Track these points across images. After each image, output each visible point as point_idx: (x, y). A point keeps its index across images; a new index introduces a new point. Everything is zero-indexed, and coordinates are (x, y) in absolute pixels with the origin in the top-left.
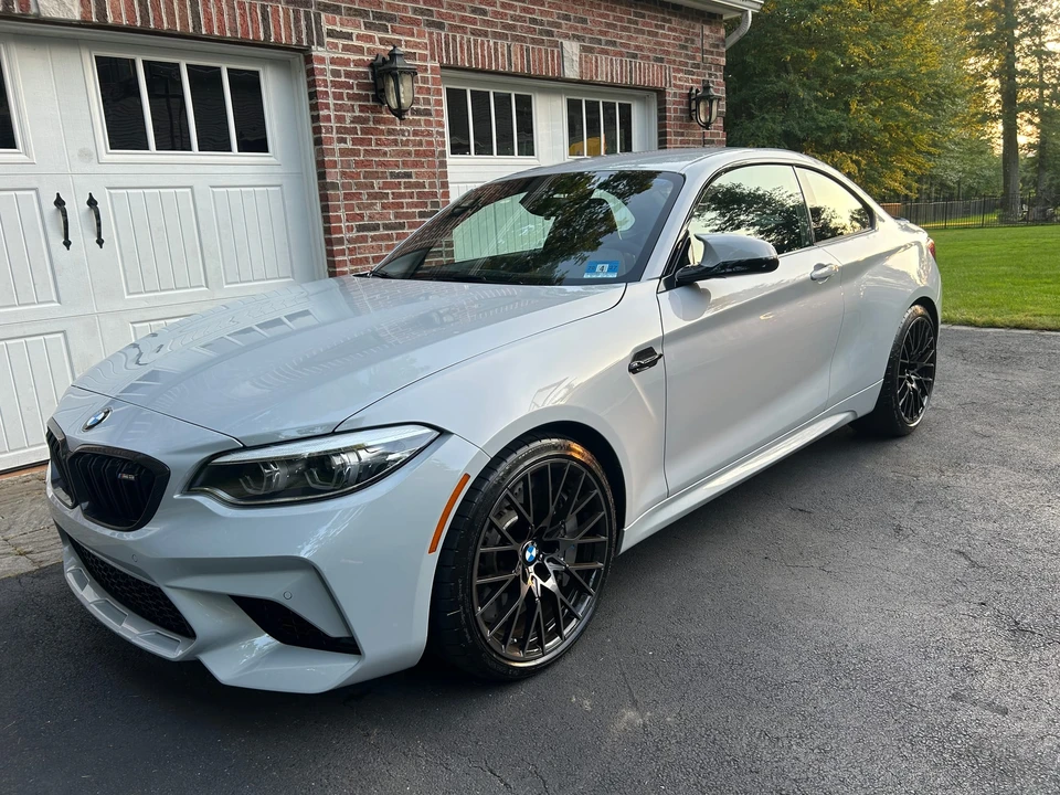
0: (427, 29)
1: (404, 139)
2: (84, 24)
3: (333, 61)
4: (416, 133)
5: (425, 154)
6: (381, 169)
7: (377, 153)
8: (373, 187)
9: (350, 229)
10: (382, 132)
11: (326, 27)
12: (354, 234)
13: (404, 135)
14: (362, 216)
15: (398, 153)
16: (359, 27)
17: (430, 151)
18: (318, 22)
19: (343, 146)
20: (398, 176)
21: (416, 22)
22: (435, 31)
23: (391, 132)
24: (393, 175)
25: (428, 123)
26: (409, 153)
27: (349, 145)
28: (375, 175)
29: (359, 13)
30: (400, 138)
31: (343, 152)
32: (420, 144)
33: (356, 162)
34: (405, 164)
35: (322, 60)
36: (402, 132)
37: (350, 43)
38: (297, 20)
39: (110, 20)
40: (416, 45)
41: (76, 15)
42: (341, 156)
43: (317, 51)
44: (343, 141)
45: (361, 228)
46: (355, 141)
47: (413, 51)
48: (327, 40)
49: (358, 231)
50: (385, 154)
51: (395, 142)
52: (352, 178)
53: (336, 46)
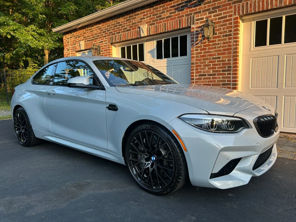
0: (233, 5)
1: (219, 46)
2: (148, 36)
3: (196, 28)
4: (224, 43)
5: (227, 50)
6: (209, 57)
7: (208, 52)
8: (205, 63)
9: (196, 76)
10: (210, 45)
11: (195, 18)
12: (197, 77)
13: (219, 45)
14: (201, 72)
15: (216, 51)
16: (206, 14)
17: (229, 48)
18: (193, 18)
19: (197, 51)
20: (215, 58)
21: (229, 4)
22: (237, 4)
23: (213, 45)
24: (213, 58)
25: (230, 39)
26: (220, 50)
27: (199, 51)
28: (207, 59)
29: (207, 10)
30: (217, 46)
31: (197, 53)
32: (226, 46)
33: (201, 56)
34: (218, 54)
35: (193, 28)
36: (218, 44)
37: (203, 20)
38: (188, 19)
39: (151, 34)
40: (228, 12)
41: (146, 35)
42: (196, 55)
43: (192, 26)
44: (197, 50)
45: (200, 75)
46: (201, 50)
47: (226, 15)
48: (195, 22)
49: (199, 76)
50: (211, 52)
51: (215, 48)
52: (199, 61)
53: (198, 23)
